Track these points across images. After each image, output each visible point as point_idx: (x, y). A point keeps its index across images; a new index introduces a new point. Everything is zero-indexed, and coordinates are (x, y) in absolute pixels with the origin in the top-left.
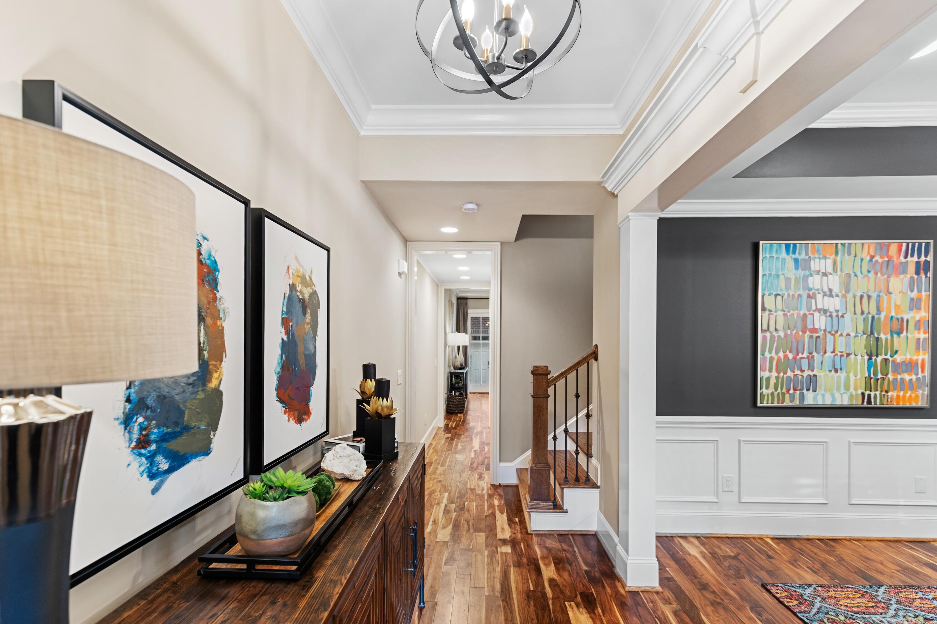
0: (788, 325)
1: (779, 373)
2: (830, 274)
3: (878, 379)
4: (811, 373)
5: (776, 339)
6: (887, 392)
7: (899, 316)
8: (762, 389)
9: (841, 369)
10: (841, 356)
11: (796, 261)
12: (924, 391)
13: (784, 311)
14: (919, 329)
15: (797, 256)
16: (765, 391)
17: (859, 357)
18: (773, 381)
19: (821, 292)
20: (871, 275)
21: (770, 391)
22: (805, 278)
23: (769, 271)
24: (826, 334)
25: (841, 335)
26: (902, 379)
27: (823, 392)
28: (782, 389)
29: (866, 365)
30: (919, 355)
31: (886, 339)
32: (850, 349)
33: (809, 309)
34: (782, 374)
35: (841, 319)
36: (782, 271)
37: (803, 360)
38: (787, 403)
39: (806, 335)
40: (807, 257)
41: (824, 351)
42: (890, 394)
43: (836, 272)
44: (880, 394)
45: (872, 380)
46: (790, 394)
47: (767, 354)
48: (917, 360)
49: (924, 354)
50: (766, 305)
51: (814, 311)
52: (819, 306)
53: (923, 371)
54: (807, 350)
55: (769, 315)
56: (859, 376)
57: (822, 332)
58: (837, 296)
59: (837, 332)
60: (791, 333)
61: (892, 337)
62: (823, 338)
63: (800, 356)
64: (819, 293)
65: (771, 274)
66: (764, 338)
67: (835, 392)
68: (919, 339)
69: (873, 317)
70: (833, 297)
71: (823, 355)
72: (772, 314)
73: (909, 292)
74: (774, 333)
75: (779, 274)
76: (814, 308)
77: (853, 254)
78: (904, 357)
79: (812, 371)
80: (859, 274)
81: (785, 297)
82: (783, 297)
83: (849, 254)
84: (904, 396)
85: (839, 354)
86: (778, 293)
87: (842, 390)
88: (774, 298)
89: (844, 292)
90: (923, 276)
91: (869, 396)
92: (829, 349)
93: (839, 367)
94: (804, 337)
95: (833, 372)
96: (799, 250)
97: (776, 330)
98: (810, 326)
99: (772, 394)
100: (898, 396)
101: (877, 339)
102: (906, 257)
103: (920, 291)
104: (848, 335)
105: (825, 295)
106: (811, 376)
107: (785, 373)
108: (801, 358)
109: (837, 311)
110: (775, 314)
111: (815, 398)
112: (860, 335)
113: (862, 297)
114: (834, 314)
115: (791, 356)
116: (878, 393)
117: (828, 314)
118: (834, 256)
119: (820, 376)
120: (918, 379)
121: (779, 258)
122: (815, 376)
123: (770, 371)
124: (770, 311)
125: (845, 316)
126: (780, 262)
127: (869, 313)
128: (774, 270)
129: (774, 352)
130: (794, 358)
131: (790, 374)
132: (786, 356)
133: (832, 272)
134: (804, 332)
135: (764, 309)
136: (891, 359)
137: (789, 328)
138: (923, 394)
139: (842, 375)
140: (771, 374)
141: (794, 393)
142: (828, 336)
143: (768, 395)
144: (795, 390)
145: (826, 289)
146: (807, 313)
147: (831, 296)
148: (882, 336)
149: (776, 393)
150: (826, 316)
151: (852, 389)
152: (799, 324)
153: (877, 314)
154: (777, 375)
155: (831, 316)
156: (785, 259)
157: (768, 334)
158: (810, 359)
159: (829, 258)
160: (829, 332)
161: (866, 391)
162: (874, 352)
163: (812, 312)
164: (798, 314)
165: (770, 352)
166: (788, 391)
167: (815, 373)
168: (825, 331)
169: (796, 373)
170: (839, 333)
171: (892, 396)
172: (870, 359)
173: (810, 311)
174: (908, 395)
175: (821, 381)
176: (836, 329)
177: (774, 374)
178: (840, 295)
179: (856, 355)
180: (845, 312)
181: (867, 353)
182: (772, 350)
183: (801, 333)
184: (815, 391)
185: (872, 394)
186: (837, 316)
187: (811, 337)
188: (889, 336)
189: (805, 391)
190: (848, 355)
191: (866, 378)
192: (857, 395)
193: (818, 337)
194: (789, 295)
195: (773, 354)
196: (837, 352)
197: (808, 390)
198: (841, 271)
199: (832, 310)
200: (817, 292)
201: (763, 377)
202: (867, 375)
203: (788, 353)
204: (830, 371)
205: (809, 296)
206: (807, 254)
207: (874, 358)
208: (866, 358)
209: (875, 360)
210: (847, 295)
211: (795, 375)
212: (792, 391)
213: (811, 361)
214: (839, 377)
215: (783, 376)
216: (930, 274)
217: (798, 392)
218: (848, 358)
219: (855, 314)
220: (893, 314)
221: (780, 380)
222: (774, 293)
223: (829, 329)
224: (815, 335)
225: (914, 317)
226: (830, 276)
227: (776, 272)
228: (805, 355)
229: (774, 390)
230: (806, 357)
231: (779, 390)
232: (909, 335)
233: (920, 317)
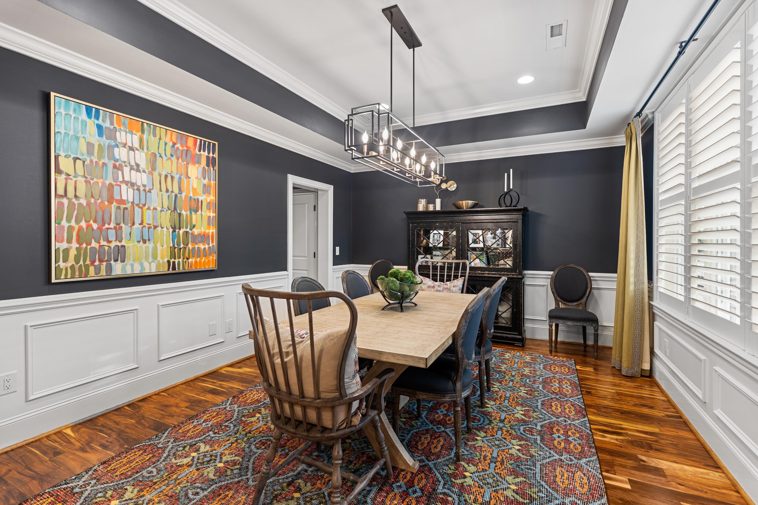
0: (92, 193)
1: (81, 245)
2: (137, 149)
3: (181, 249)
4: (119, 244)
5: (76, 207)
6: (188, 259)
7: (196, 197)
8: (59, 262)
9: (149, 240)
10: (149, 228)
11: (99, 127)
12: (213, 257)
13: (86, 178)
14: (210, 209)
15: (100, 122)
16: (62, 264)
17: (165, 229)
18: (73, 253)
19: (128, 165)
20: (174, 159)
21: (69, 264)
22: (111, 148)
23: (65, 129)
24: (134, 207)
25: (149, 209)
26: (198, 248)
27: (131, 262)
28: (85, 261)
29: (171, 237)
30: (210, 230)
31: (187, 215)
32: (157, 222)
33: (115, 179)
34: (84, 245)
35: (148, 194)
36: (82, 134)
37: (109, 230)
38: (92, 275)
39: (113, 205)
40: (112, 127)
41: (132, 223)
42: (190, 260)
43: (143, 149)
44: (183, 261)
45: (176, 249)
46: (95, 266)
47: (64, 223)
48: (209, 233)
49: (213, 229)
50: (62, 167)
51: (121, 182)
52: (127, 178)
53: (212, 242)
54: (114, 220)
55: (66, 179)
56: (165, 246)
57: (130, 204)
58: (144, 171)
59: (144, 205)
60: (95, 202)
61: (191, 213)
62: (131, 210)
63: (107, 226)
64: (126, 166)
65: (68, 134)
66: (61, 205)
67: (144, 261)
68: (210, 217)
69: (176, 196)
70: (140, 172)
71: (131, 227)
72: (71, 179)
73: (202, 179)
74: (74, 200)
75: (79, 136)
76: (121, 179)
77: (158, 137)
78: (200, 230)
79: (120, 241)
80: (163, 155)
81: (87, 162)
82: (84, 162)
83: (155, 135)
84: (200, 261)
85: (147, 226)
86: (78, 156)
87: (151, 259)
88: (72, 161)
89: (150, 170)
90: (212, 169)
91: (174, 263)
92: (138, 220)
93: (147, 239)
94: (111, 208)
95: (141, 242)
96: (103, 117)
97: (76, 196)
98: (117, 197)
99: (72, 267)
100: (196, 262)
101: (180, 214)
102: (200, 151)
103: (210, 180)
104: (155, 209)
105: (132, 168)
106: (119, 246)
107: (89, 244)
108: (108, 229)
109: (144, 186)
110: (74, 179)
111: (123, 268)
112: (165, 210)
113: (166, 176)
114: (142, 188)
115: (95, 226)
116: (181, 260)
117: (135, 188)
118: (139, 134)
119: (129, 247)
120: (209, 248)
121: (78, 118)
122: (124, 246)
123: (69, 241)
124: (68, 175)
125: (152, 191)
126: (80, 123)
127: (172, 192)
128: (72, 130)
129: (73, 220)
130: (100, 228)
131: (94, 244)
132: (89, 226)
133: (139, 148)
134: (110, 202)
135: (58, 171)
136: (190, 232)
137: (92, 196)
138: (213, 259)
139: (150, 245)
140: (70, 245)
141: (100, 265)
142: (136, 208)
143: (66, 269)
144: (101, 261)
145: (133, 163)
146: (114, 183)
147: (138, 170)
148: (184, 212)
149: (77, 267)
150: (134, 190)
151: (159, 258)
152: (105, 194)
153: (179, 193)
154: (78, 246)
155: (138, 190)
156: (86, 122)
157: (65, 201)
158: (118, 229)
159: (136, 135)
160: (137, 205)
161: (171, 259)
162: (177, 226)
163: (119, 183)
164: (103, 183)
165: (69, 220)
166: (93, 263)
167: (123, 243)
168: (133, 203)
169: (101, 244)
170: (146, 207)
171: (192, 262)
172: (174, 231)
173: (116, 182)
174: (203, 260)
175: (129, 252)
176: (144, 203)
177: (75, 245)
178: (147, 171)
179: (162, 228)
180: (152, 188)
181: (171, 226)
182: (72, 219)
183: (106, 203)
184: (123, 261)
185: (177, 261)
186: (145, 190)
187: (118, 208)
188: (189, 213)
189: (112, 262)
190: (155, 227)
191: (171, 247)
192: (163, 263)
193: (125, 209)
194: (91, 161)
195: (73, 223)
196: (145, 224)
197: (116, 260)
198: (147, 149)
199: (139, 183)
200: (123, 164)
201: (59, 248)
202: (172, 245)
203: (92, 222)
204: (139, 242)
205: (115, 167)
206: (112, 123)
207: (177, 230)
208: (171, 230)
209: (178, 232)
210: (153, 172)
211: (100, 246)
212: (97, 263)
213: (119, 232)
214: (148, 247)
215: (86, 247)
216: (216, 168)
217: (105, 264)
218: (156, 230)
219: (161, 191)
220: (191, 195)
221: (82, 252)
222: (73, 156)
223: (136, 202)
224: (122, 206)
225: (206, 199)
226: (136, 151)
227: (74, 132)
228: (112, 225)
229: (74, 263)
230: (113, 227)
231: (81, 262)
232: (203, 213)
233: (210, 200)
